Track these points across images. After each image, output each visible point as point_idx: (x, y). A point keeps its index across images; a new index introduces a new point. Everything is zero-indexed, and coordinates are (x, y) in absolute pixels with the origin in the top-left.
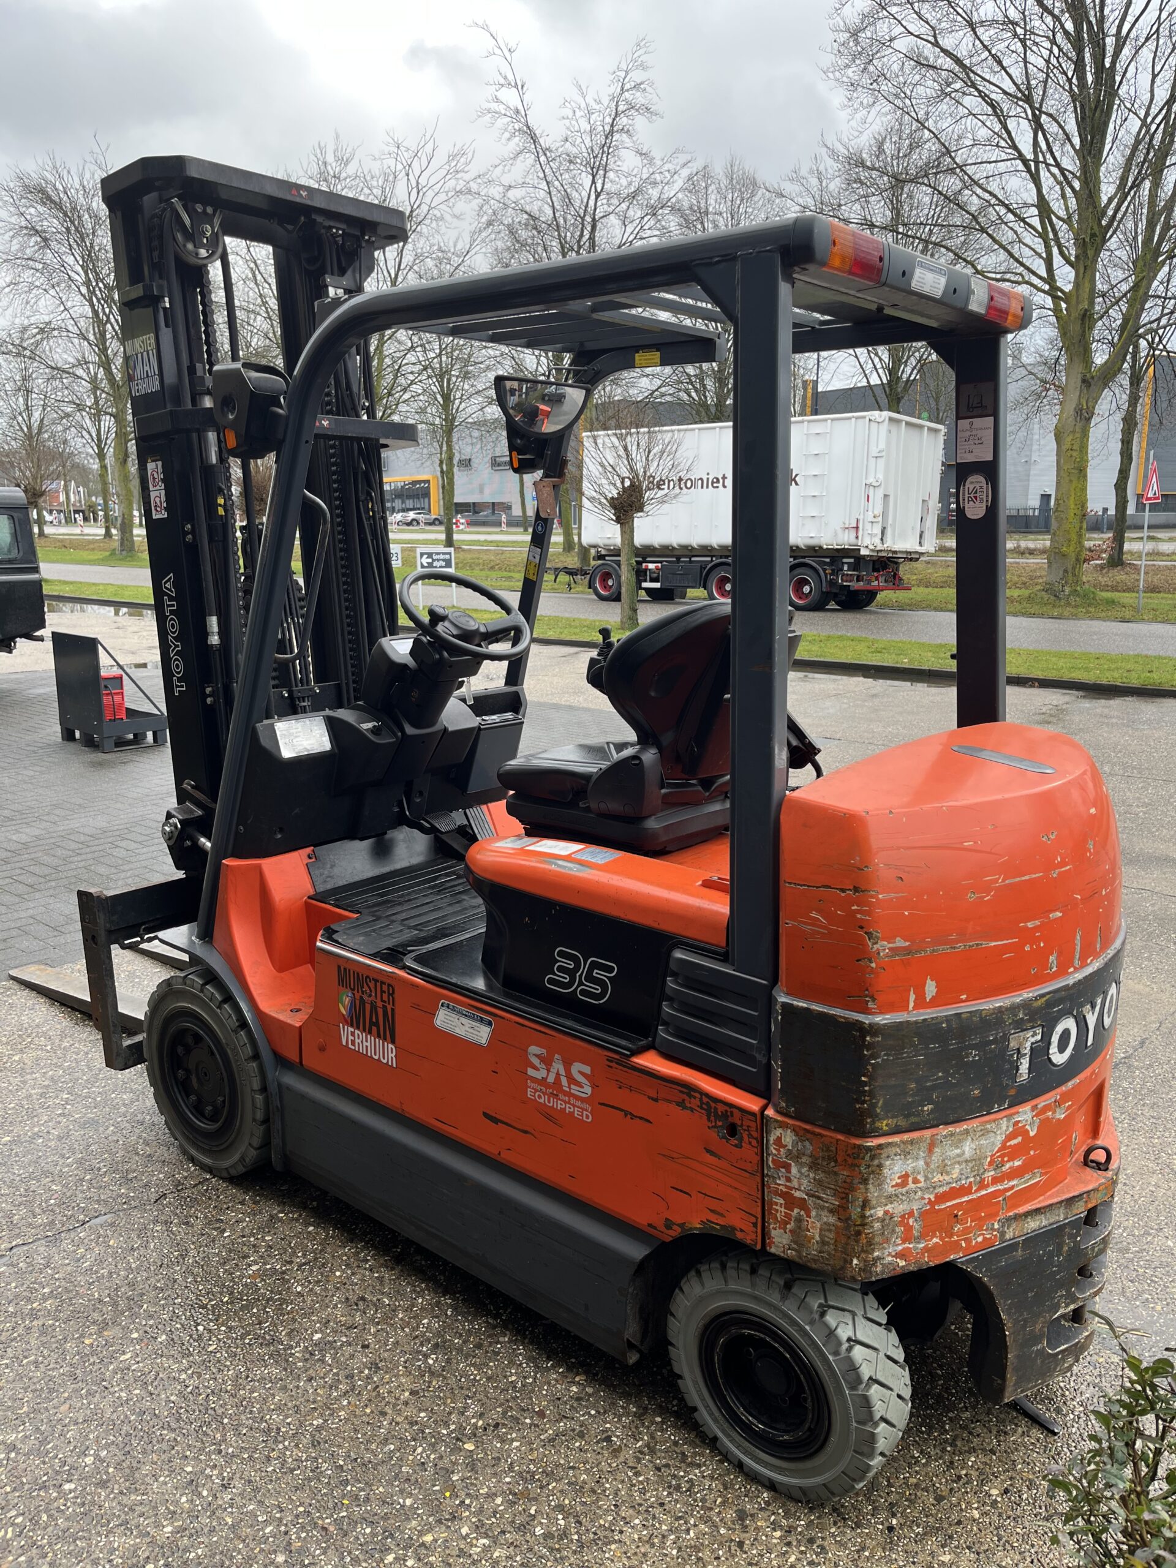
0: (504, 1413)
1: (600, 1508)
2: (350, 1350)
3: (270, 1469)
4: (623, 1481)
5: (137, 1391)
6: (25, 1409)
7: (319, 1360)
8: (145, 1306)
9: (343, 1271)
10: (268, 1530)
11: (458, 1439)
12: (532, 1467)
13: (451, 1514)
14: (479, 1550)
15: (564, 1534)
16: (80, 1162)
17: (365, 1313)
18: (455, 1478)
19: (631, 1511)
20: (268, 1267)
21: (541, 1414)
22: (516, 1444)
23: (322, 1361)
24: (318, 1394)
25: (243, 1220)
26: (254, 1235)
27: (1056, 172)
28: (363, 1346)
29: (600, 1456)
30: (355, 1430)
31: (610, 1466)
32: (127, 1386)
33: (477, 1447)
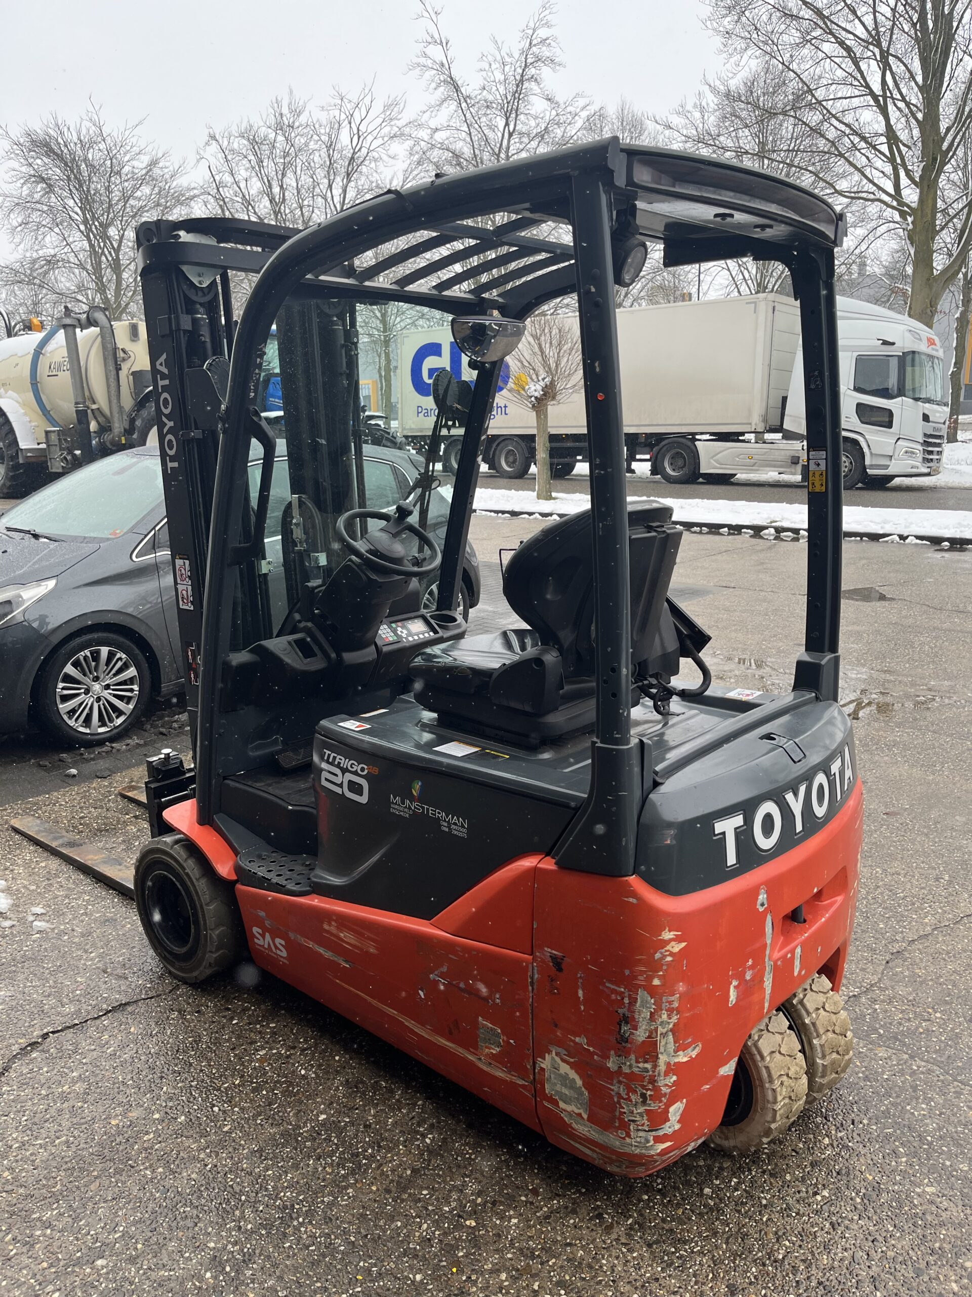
0: (501, 1190)
2: (351, 1130)
3: (288, 1245)
4: (617, 1258)
5: (161, 1170)
6: (58, 1187)
7: (325, 1139)
8: (165, 1088)
9: (341, 1056)
11: (460, 1216)
12: (531, 1243)
13: (458, 1289)
16: (101, 956)
17: (365, 1095)
18: (461, 1254)
20: (274, 1051)
21: (535, 1192)
22: (514, 1221)
23: (328, 1139)
24: (327, 1172)
25: (249, 1009)
26: (259, 1023)
27: (901, 105)
28: (365, 1126)
29: (594, 1233)
30: (364, 1207)
31: (604, 1242)
32: (151, 1166)
33: (478, 1224)
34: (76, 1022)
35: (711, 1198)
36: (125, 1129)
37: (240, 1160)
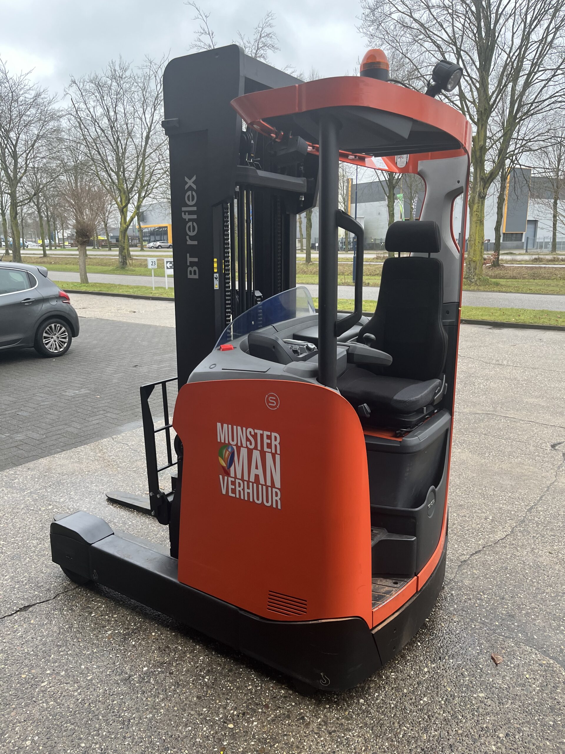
0: (248, 706)
2: (163, 676)
3: (126, 743)
4: (312, 741)
5: (52, 703)
7: (147, 682)
8: (52, 656)
9: (156, 633)
11: (225, 722)
12: (264, 735)
16: (12, 578)
17: (170, 655)
18: (225, 743)
20: (117, 631)
21: (267, 706)
22: (255, 723)
23: (149, 682)
24: (148, 701)
25: (101, 607)
26: (107, 615)
27: (468, 78)
28: (170, 673)
29: (300, 728)
30: (170, 720)
31: (305, 733)
32: (46, 700)
33: (235, 726)
35: (363, 705)
36: (30, 680)
37: (98, 696)
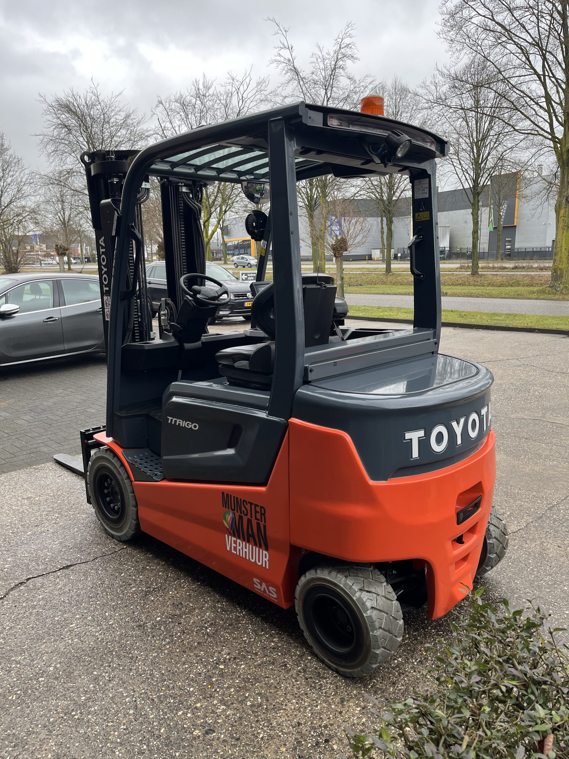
0: (239, 653)
1: (277, 695)
2: (172, 625)
3: (131, 674)
4: (289, 684)
5: (76, 640)
6: (26, 646)
8: (83, 604)
9: (173, 592)
10: (127, 700)
11: (217, 664)
12: (249, 676)
13: (210, 695)
14: (220, 711)
15: (260, 705)
16: (61, 543)
17: (181, 609)
18: (214, 680)
19: (292, 697)
21: (256, 654)
22: (243, 666)
23: (160, 629)
24: (156, 643)
25: (130, 569)
26: (135, 576)
28: (179, 623)
29: (281, 673)
30: (171, 658)
31: (285, 677)
32: (72, 638)
33: (225, 667)
34: (44, 573)
37: (115, 637)
